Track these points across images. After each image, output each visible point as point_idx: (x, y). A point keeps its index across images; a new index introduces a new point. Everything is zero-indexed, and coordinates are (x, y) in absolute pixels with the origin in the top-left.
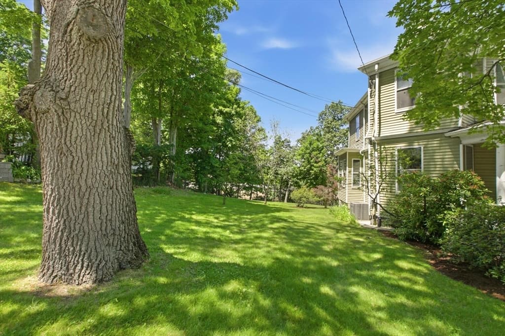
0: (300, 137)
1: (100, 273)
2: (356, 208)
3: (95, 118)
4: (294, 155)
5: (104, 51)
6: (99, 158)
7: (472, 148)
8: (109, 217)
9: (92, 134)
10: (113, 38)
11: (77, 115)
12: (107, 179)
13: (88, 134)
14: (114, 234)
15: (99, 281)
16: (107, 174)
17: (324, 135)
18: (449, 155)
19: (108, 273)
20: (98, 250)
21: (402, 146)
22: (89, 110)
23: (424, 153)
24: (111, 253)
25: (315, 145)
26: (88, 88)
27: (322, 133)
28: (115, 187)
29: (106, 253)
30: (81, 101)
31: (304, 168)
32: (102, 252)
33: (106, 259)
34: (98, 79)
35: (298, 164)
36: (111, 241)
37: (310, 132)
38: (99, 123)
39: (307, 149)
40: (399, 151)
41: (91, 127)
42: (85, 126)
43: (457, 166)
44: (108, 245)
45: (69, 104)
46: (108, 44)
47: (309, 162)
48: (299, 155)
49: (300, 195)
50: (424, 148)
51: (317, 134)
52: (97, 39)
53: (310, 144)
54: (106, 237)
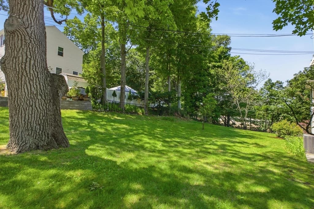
1: (21, 148)
3: (18, 70)
5: (18, 36)
6: (23, 90)
8: (29, 121)
9: (18, 78)
10: (22, 29)
11: (10, 70)
12: (28, 101)
13: (16, 79)
14: (32, 130)
15: (19, 152)
16: (29, 99)
19: (25, 149)
20: (23, 137)
22: (14, 66)
24: (31, 140)
26: (13, 56)
28: (34, 105)
29: (27, 139)
30: (10, 63)
32: (25, 138)
33: (26, 142)
34: (17, 51)
36: (30, 133)
38: (20, 73)
41: (16, 75)
42: (13, 75)
44: (28, 135)
45: (5, 65)
46: (19, 32)
52: (12, 31)
54: (27, 131)
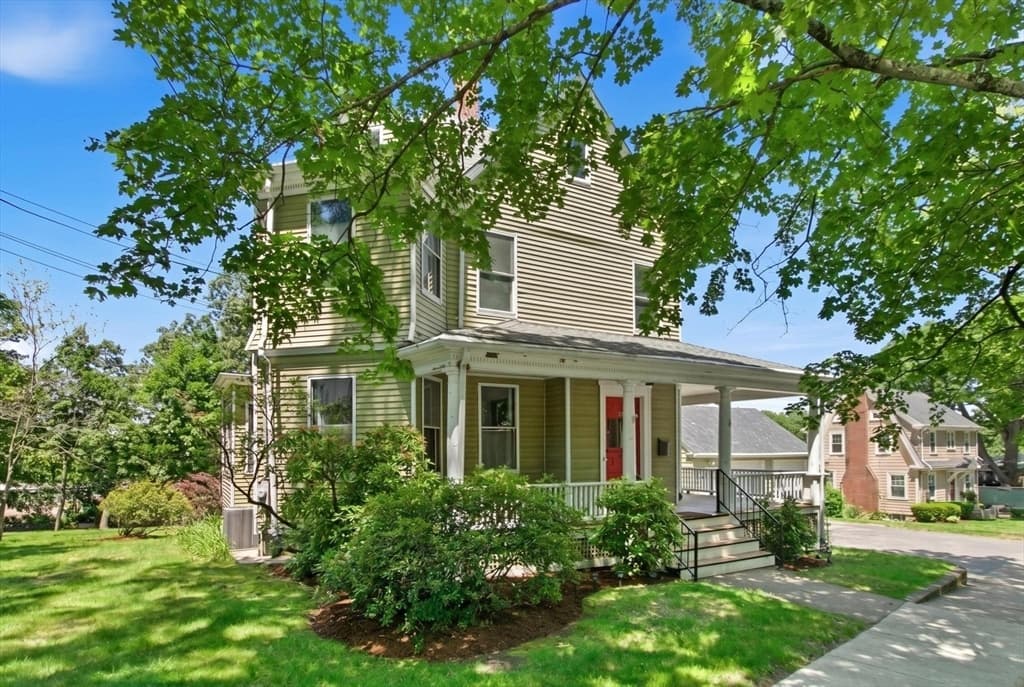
0: (154, 338)
2: (233, 519)
4: (132, 391)
7: (439, 384)
17: (224, 340)
18: (394, 397)
21: (319, 373)
23: (357, 391)
25: (196, 364)
27: (219, 334)
31: (164, 428)
35: (146, 415)
37: (185, 328)
39: (172, 373)
40: (314, 383)
43: (406, 417)
47: (178, 410)
48: (149, 390)
49: (128, 503)
50: (357, 379)
51: (205, 337)
53: (183, 361)
